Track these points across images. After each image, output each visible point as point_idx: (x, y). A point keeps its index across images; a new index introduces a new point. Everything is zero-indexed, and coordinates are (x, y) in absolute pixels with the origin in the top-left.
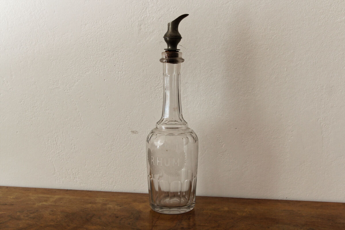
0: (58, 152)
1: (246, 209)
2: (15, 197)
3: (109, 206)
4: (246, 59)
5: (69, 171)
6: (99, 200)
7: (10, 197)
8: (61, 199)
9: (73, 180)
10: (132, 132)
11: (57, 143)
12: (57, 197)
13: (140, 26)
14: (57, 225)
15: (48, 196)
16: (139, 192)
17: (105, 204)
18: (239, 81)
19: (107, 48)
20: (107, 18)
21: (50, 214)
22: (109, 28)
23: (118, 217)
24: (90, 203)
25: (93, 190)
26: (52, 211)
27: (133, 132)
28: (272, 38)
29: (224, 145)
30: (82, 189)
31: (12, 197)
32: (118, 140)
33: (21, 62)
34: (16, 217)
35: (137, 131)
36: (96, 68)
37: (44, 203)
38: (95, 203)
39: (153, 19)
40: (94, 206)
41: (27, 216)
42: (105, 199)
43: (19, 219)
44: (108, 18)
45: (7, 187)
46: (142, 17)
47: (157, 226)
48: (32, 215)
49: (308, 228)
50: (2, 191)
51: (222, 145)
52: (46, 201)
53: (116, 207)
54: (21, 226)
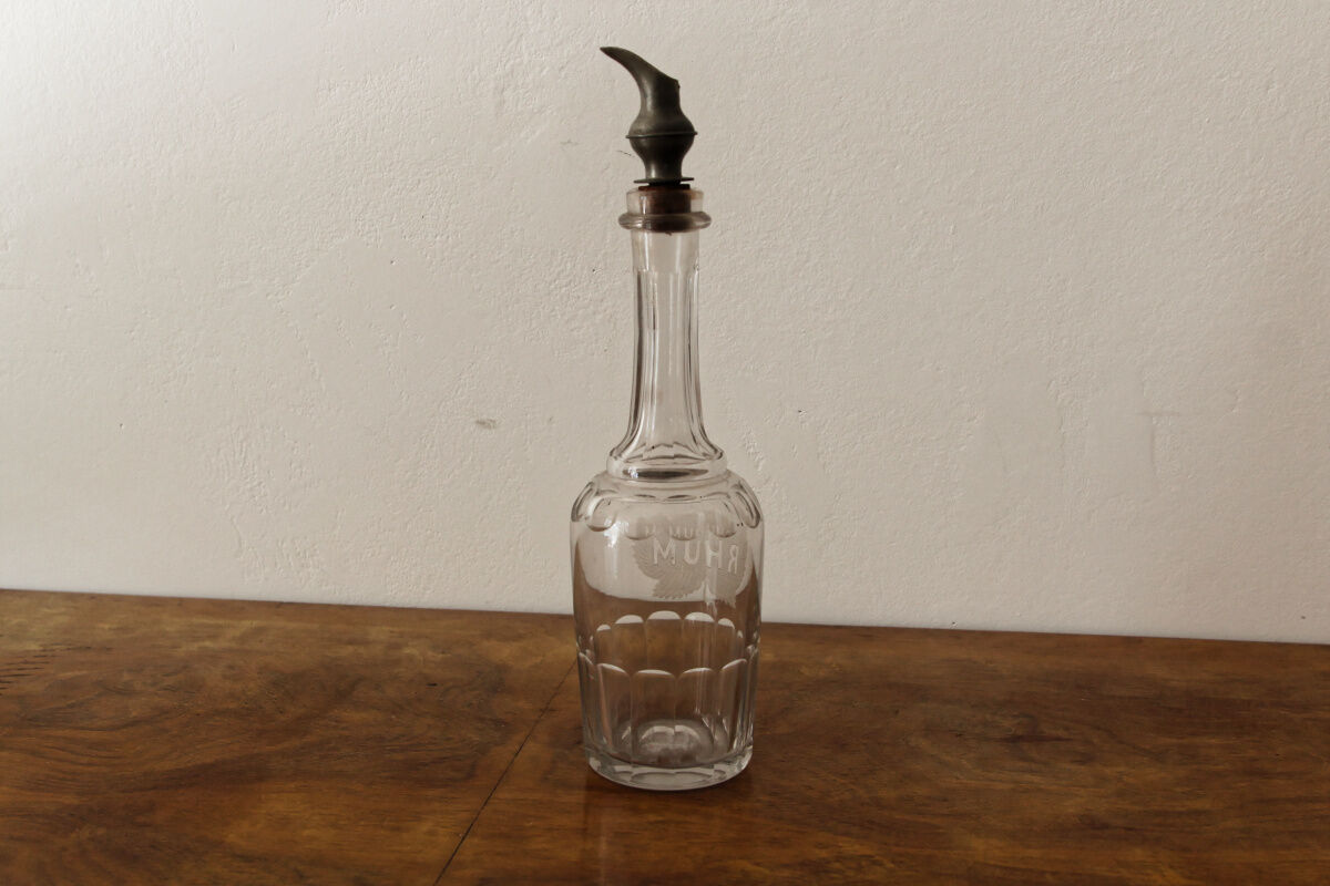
0: (249, 486)
1: (829, 659)
2: (115, 626)
3: (407, 651)
4: (829, 195)
5: (284, 545)
6: (380, 633)
7: (101, 625)
8: (260, 631)
9: (298, 572)
10: (478, 422)
11: (245, 458)
12: (247, 624)
13: (503, 91)
14: (248, 709)
15: (221, 622)
16: (503, 609)
17: (397, 646)
18: (807, 265)
19: (398, 162)
20: (398, 67)
21: (225, 677)
22: (406, 99)
23: (435, 685)
24: (351, 642)
25: (360, 603)
26: (231, 667)
27: (481, 423)
28: (908, 131)
29: (761, 464)
30: (327, 599)
31: (107, 626)
32: (434, 449)
33: (129, 206)
34: (120, 687)
35: (494, 422)
36: (364, 225)
37: (208, 644)
38: (365, 643)
39: (542, 71)
40: (362, 650)
41: (154, 684)
42: (396, 629)
43: (127, 692)
44: (401, 68)
45: (93, 597)
46: (508, 66)
47: (553, 710)
48: (170, 681)
49: (1016, 713)
50: (75, 608)
51: (758, 462)
52: (213, 637)
53: (430, 653)
54: (134, 714)
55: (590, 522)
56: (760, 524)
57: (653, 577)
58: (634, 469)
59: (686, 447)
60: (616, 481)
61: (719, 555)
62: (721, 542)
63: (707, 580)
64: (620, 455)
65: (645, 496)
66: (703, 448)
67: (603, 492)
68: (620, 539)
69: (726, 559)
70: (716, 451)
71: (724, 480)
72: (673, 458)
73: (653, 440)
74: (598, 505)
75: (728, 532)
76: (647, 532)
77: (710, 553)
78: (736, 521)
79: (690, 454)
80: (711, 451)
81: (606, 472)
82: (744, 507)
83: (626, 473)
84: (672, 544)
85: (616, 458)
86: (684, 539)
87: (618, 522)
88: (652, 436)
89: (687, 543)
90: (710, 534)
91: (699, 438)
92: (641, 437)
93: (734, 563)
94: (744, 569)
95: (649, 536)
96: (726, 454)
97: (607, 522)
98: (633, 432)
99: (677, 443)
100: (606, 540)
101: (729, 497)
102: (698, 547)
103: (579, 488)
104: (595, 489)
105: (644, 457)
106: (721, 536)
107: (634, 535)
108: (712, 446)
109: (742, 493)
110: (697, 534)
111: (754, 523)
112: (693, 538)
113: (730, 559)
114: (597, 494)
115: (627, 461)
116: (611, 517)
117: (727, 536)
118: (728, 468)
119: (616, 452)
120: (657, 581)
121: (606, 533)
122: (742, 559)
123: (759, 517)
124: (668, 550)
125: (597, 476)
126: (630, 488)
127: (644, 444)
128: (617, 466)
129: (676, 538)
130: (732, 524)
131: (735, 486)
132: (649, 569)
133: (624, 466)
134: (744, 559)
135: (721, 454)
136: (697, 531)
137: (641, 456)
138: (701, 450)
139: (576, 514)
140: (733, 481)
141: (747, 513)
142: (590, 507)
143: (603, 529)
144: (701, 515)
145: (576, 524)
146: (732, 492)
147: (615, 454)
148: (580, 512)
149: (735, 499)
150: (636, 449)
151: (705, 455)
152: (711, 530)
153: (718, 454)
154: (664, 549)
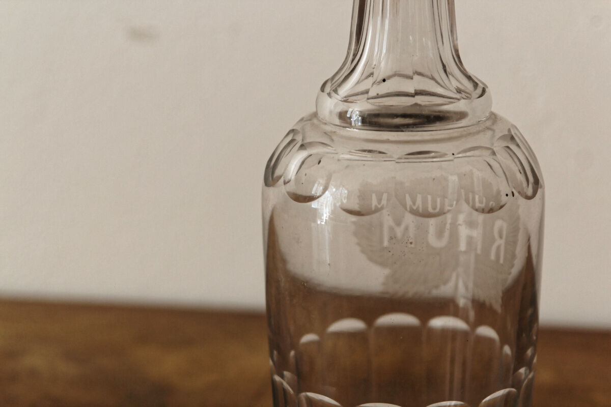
55: (291, 187)
56: (539, 191)
57: (383, 264)
58: (355, 111)
59: (433, 78)
60: (328, 128)
61: (477, 234)
62: (480, 218)
63: (460, 270)
64: (336, 91)
65: (370, 151)
66: (458, 81)
67: (311, 144)
68: (333, 212)
69: (488, 240)
70: (476, 85)
71: (488, 128)
72: (412, 96)
73: (384, 69)
74: (303, 163)
75: (492, 204)
76: (374, 203)
77: (464, 232)
78: (505, 188)
79: (440, 90)
80: (469, 86)
81: (315, 115)
82: (515, 168)
83: (343, 116)
84: (409, 220)
85: (329, 94)
86: (427, 215)
87: (332, 189)
88: (383, 64)
89: (432, 221)
90: (465, 207)
91: (452, 67)
92: (365, 65)
93: (498, 248)
94: (514, 256)
95: (377, 210)
96: (490, 90)
97: (316, 190)
98: (355, 55)
99: (420, 74)
100: (315, 214)
101: (494, 153)
102: (448, 226)
103: (275, 139)
104: (299, 138)
105: (372, 93)
106: (483, 211)
107: (355, 207)
108: (469, 78)
109: (513, 147)
110: (447, 208)
111: (530, 192)
112: (442, 213)
113: (493, 240)
114: (303, 147)
115: (346, 100)
116: (322, 181)
117: (491, 211)
118: (494, 109)
119: (331, 85)
120: (387, 271)
121: (314, 204)
122: (511, 243)
123: (537, 182)
124: (403, 226)
125: (302, 120)
126: (350, 138)
127: (372, 74)
128: (330, 106)
129: (415, 213)
130: (499, 192)
131: (503, 138)
132: (377, 255)
133: (342, 107)
134: (515, 243)
135: (484, 91)
136: (447, 201)
137: (367, 92)
138: (455, 84)
139: (271, 176)
140: (500, 130)
141: (520, 177)
142: (291, 166)
143: (311, 198)
144: (454, 179)
145: (271, 191)
146: (498, 146)
147: (328, 89)
148: (278, 172)
149: (503, 156)
150: (358, 83)
151: (459, 91)
152: (467, 201)
153: (479, 91)
154: (398, 224)
